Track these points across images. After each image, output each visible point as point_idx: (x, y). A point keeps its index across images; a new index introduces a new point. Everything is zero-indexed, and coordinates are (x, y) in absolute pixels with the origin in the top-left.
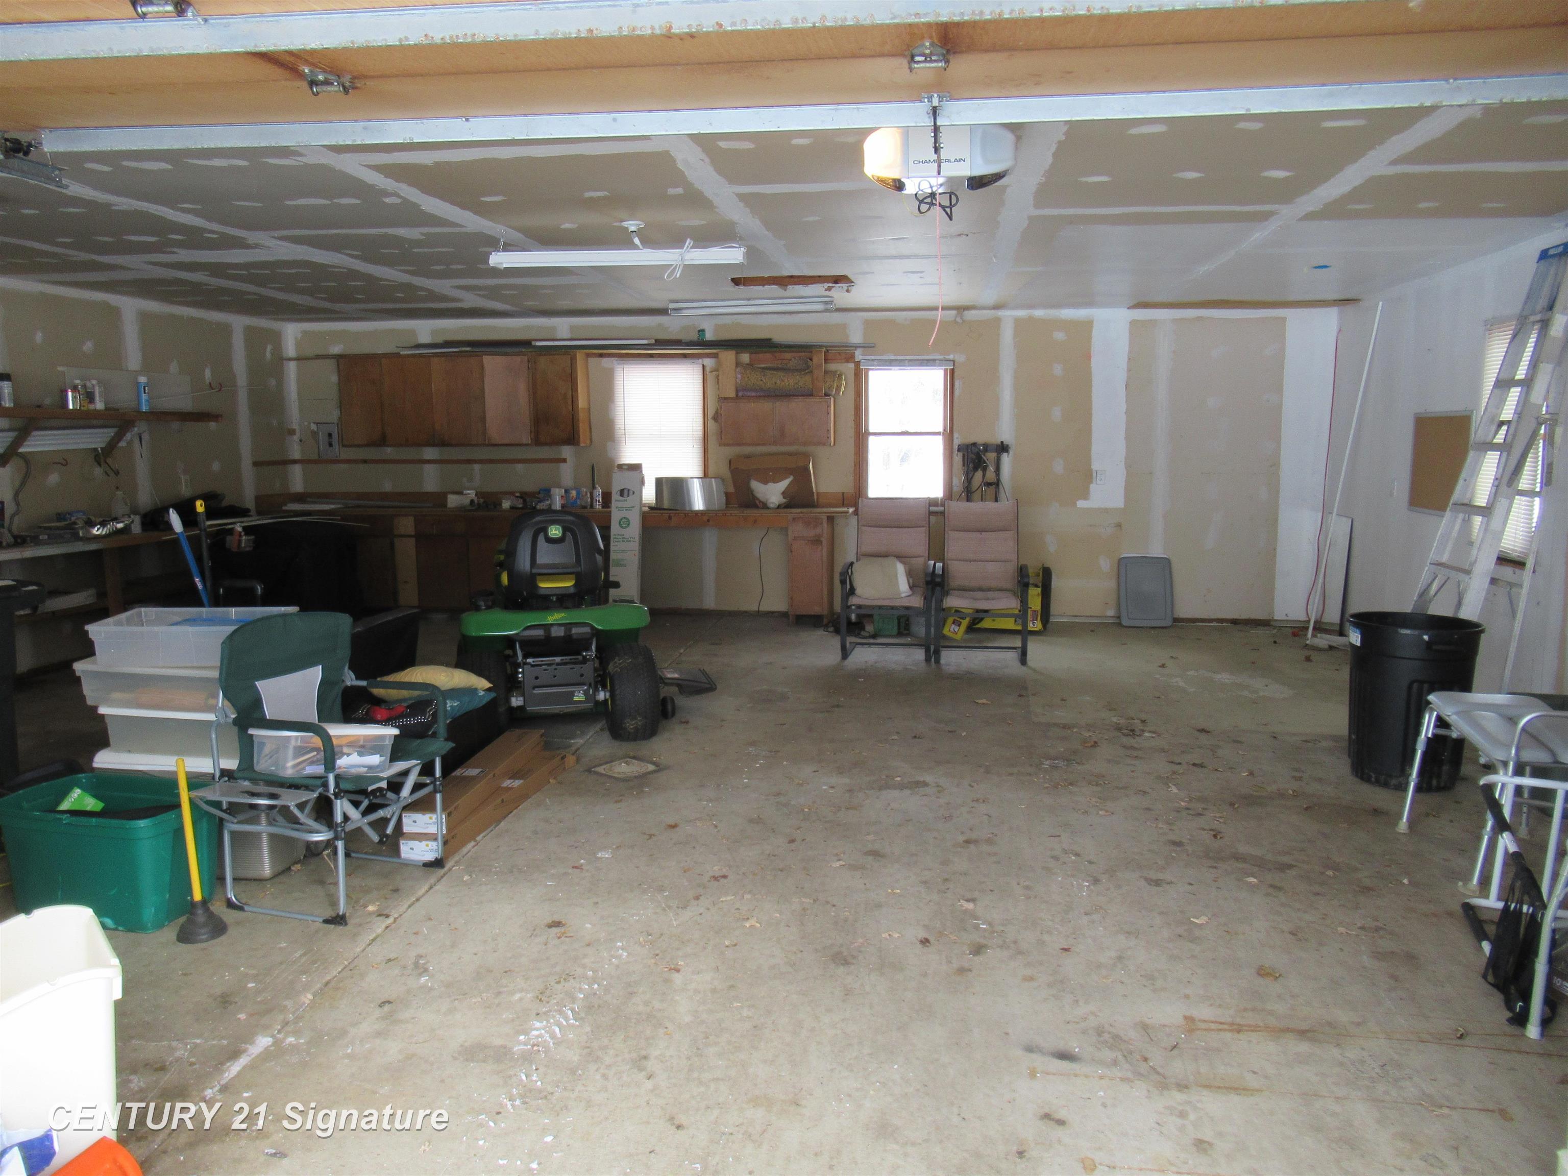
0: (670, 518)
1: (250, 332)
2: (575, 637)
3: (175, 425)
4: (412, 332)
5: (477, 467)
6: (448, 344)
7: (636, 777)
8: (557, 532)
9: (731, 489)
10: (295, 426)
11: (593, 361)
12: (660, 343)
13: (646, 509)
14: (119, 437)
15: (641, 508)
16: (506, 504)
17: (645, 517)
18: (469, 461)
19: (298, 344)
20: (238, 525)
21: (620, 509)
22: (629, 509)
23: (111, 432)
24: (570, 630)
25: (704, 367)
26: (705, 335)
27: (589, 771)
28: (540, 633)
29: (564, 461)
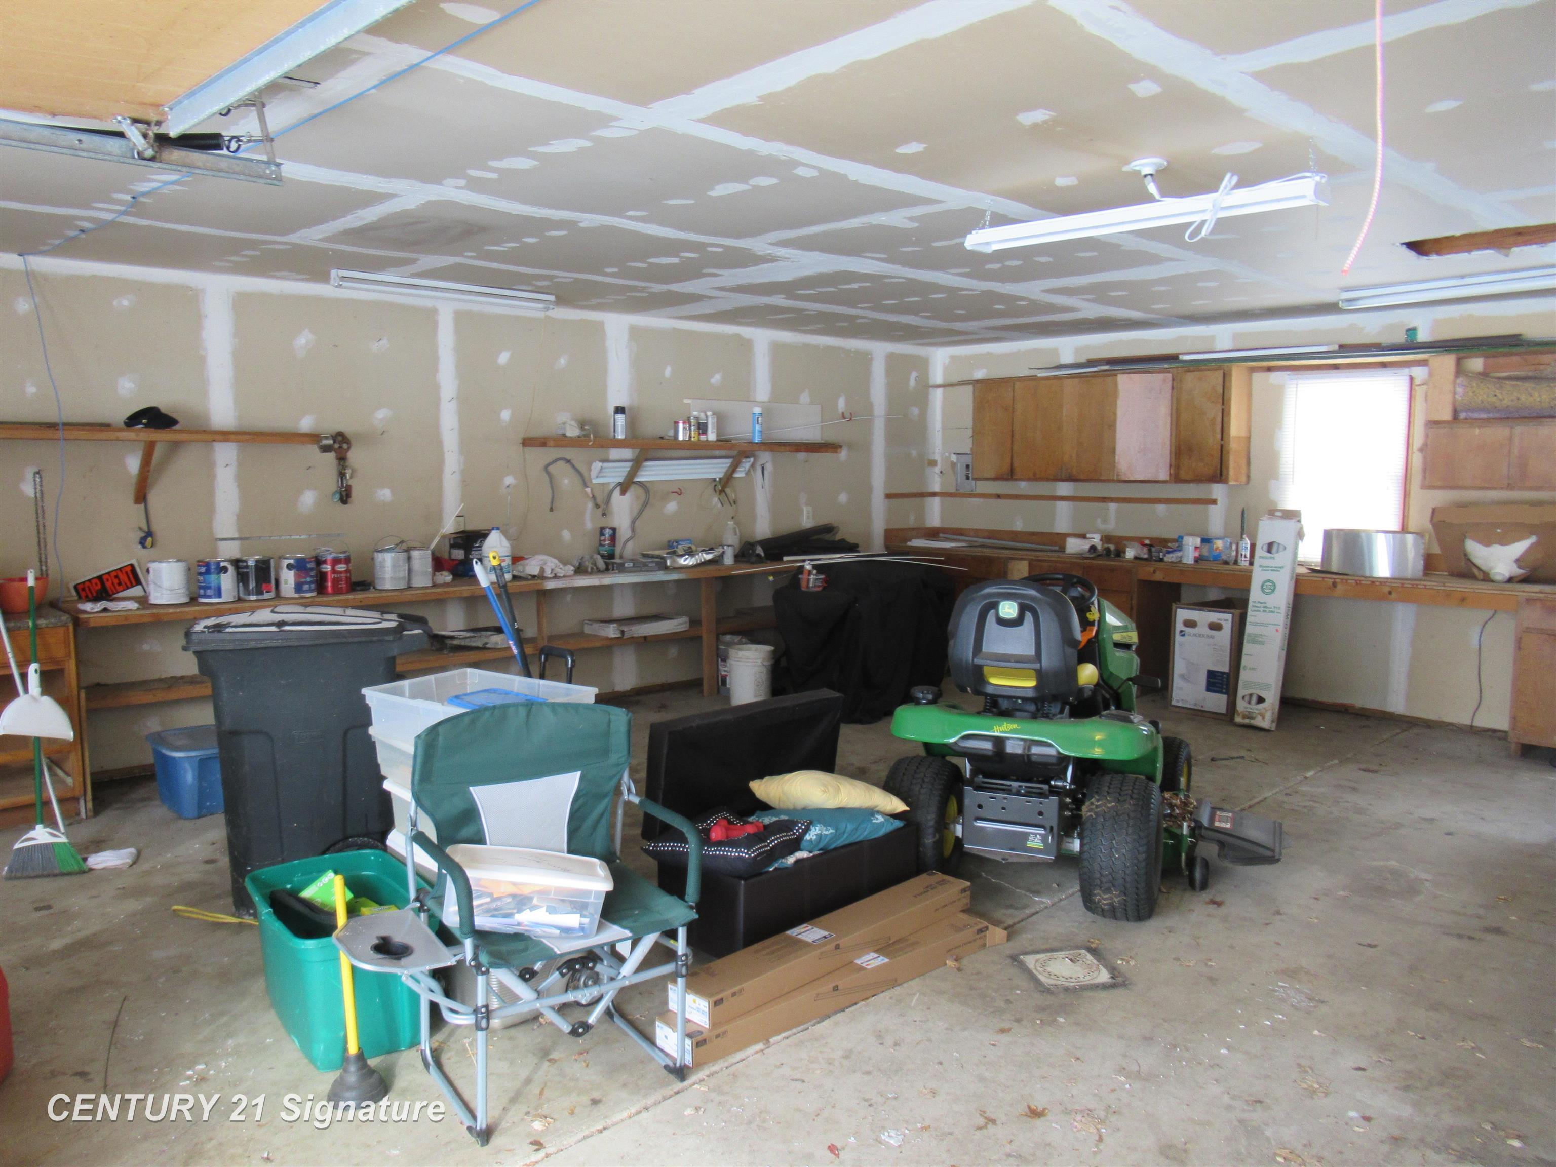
0: (1335, 584)
1: (892, 359)
2: (1034, 758)
3: (802, 456)
4: (1055, 352)
5: (1113, 506)
6: (1091, 363)
7: (1066, 989)
8: (1011, 611)
9: (1436, 550)
10: (937, 457)
11: (1258, 377)
12: (1344, 349)
13: (1302, 570)
14: (734, 468)
15: (1293, 569)
16: (1130, 554)
17: (1298, 582)
18: (1104, 500)
19: (946, 369)
20: (807, 562)
21: (1265, 568)
22: (1277, 569)
23: (727, 463)
24: (1029, 748)
25: (1412, 379)
26: (1415, 335)
27: (1014, 958)
28: (988, 746)
29: (1214, 502)
